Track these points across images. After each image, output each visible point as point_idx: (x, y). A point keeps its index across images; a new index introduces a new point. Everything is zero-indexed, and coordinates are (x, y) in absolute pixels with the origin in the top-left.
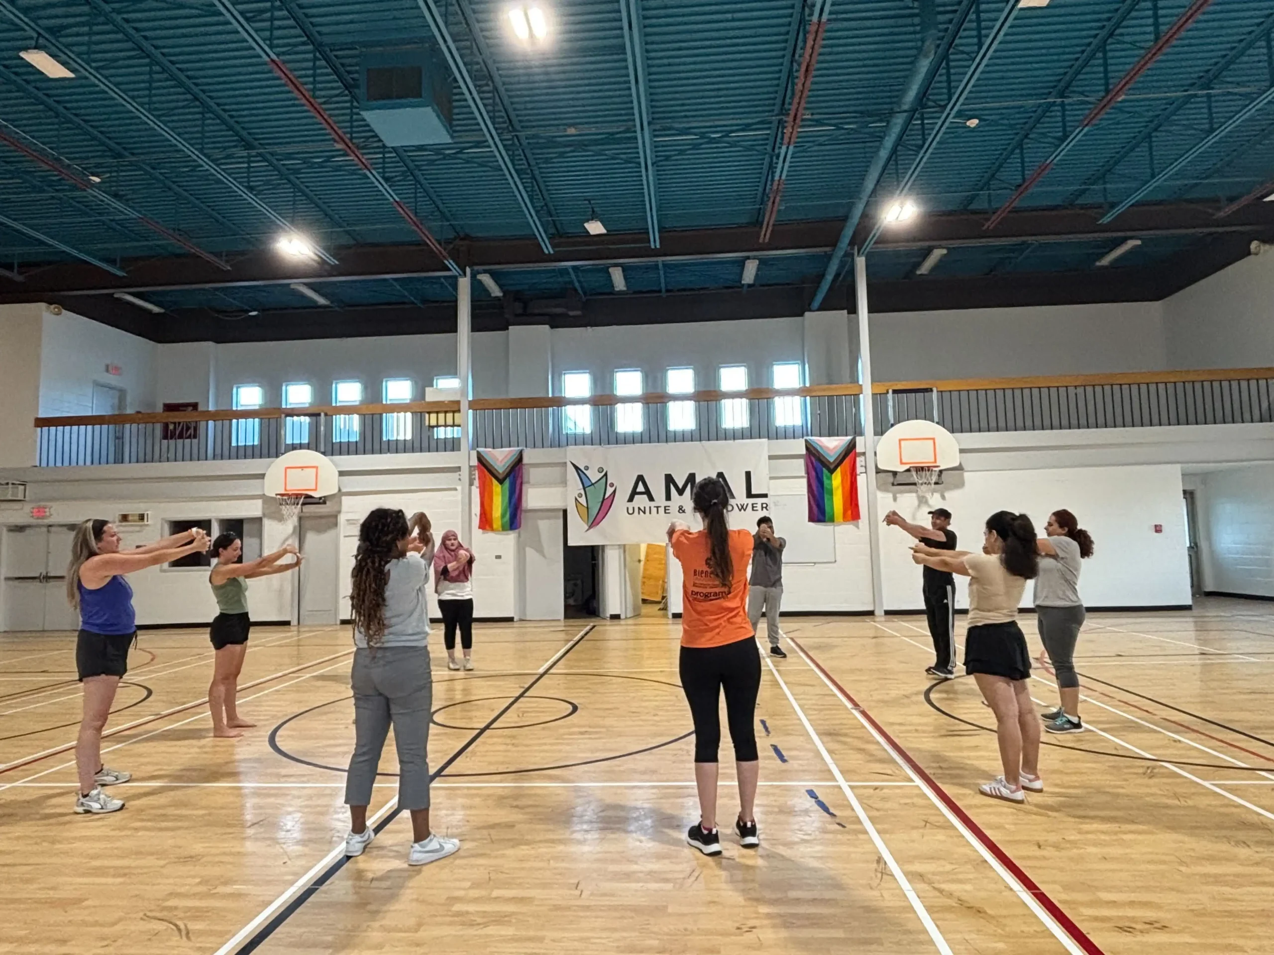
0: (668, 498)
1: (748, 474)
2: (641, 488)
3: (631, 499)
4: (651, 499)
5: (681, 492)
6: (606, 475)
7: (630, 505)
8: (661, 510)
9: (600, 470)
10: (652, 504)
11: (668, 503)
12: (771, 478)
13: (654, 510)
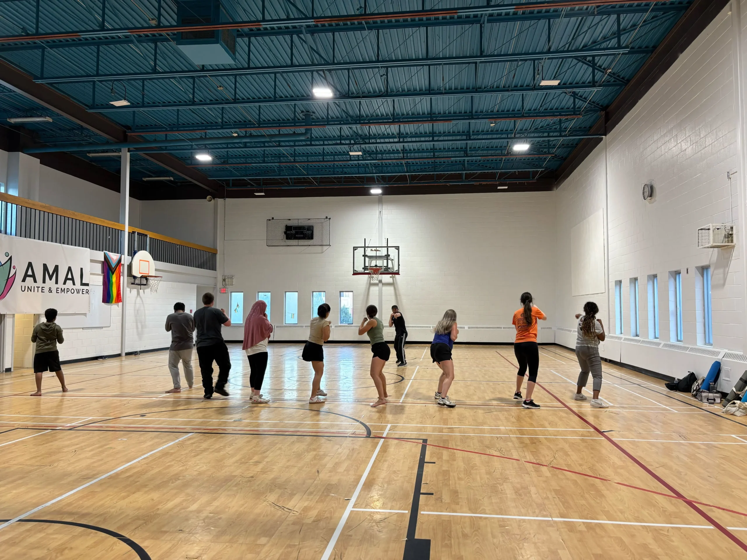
0: (44, 282)
1: (82, 269)
2: (30, 273)
3: (24, 280)
4: (35, 281)
5: (51, 278)
6: (11, 258)
7: (23, 284)
8: (40, 289)
9: (7, 254)
10: (36, 285)
11: (44, 285)
12: (91, 274)
13: (36, 289)
